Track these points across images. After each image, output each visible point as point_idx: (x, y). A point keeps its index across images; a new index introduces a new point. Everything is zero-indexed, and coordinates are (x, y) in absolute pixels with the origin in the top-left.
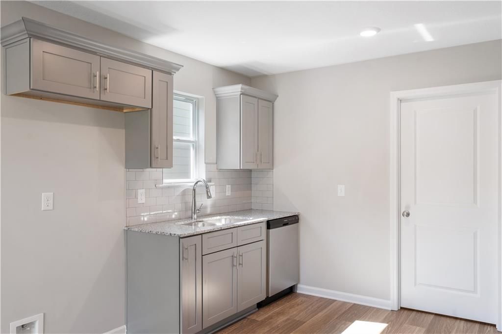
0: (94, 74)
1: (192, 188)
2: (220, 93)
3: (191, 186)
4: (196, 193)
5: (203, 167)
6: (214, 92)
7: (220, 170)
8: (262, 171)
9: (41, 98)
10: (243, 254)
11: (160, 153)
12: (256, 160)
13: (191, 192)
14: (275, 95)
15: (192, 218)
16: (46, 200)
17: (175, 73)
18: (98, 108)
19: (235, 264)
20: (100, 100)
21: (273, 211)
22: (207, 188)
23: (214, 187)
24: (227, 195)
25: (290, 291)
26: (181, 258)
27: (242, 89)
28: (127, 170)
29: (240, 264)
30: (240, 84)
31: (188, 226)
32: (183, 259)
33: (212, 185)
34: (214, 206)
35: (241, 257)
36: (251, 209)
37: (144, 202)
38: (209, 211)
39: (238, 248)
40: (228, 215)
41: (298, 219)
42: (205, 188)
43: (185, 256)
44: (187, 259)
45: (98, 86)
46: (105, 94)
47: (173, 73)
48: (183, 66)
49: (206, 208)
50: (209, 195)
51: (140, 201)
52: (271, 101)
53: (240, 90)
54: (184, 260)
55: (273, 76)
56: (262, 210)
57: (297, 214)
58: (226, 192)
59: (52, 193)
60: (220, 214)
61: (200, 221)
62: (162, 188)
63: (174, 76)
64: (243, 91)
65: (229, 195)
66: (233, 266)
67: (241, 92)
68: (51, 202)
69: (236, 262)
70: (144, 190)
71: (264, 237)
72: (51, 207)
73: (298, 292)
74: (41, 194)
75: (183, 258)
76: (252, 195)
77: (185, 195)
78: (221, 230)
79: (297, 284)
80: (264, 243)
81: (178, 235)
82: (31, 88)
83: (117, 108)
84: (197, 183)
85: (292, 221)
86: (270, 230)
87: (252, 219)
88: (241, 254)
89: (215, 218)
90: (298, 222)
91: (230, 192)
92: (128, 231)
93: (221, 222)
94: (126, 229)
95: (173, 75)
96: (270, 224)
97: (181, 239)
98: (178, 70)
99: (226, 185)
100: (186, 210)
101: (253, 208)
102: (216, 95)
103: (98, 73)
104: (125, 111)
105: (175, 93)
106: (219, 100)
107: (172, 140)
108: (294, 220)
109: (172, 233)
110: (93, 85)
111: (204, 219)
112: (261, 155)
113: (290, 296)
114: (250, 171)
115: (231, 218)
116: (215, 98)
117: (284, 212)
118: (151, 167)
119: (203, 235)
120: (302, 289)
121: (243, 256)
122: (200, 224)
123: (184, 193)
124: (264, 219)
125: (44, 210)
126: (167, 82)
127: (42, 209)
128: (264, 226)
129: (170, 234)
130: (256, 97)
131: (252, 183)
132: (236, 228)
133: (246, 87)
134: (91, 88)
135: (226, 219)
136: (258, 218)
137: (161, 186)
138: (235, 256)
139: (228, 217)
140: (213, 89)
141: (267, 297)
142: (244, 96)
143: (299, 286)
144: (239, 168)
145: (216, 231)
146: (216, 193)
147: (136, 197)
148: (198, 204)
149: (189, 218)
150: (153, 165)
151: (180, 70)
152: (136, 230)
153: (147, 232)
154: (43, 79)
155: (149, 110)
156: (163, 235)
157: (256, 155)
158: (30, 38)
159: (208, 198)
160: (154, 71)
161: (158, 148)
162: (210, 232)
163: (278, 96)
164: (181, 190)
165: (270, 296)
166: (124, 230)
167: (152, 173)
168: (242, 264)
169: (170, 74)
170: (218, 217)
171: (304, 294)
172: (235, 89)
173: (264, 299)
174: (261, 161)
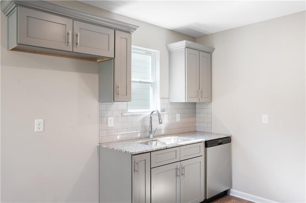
0: (68, 33)
1: (150, 116)
2: (172, 48)
3: (149, 115)
4: (152, 119)
5: (158, 101)
6: (167, 47)
7: (172, 103)
8: (203, 103)
9: (35, 52)
10: (185, 167)
11: (121, 90)
12: (198, 96)
13: (149, 119)
14: (213, 48)
15: (149, 137)
16: (38, 124)
17: (133, 32)
18: (78, 59)
19: (178, 174)
20: (73, 52)
21: (211, 133)
22: (159, 116)
23: (167, 115)
24: (177, 121)
25: (225, 194)
26: (133, 170)
27: (186, 43)
28: (100, 103)
29: (182, 174)
30: (185, 40)
31: (142, 145)
32: (134, 172)
33: (166, 114)
34: (167, 129)
35: (183, 169)
36: (196, 131)
37: (113, 126)
38: (163, 132)
39: (181, 162)
40: (177, 136)
41: (231, 140)
42: (158, 116)
43: (136, 169)
44: (137, 171)
45: (70, 41)
46: (76, 47)
47: (131, 32)
48: (139, 27)
49: (160, 130)
50: (161, 121)
51: (109, 125)
52: (210, 53)
53: (185, 45)
54: (136, 172)
55: (212, 34)
56: (204, 132)
57: (229, 136)
58: (176, 119)
59: (43, 120)
60: (171, 135)
61: (155, 140)
62: (127, 116)
63: (132, 35)
64: (187, 45)
65: (179, 121)
66: (177, 176)
67: (185, 46)
68: (42, 126)
69: (179, 173)
70: (113, 117)
71: (202, 153)
72: (42, 130)
73: (230, 194)
74: (35, 121)
75: (135, 170)
76: (197, 121)
77: (145, 121)
78: (167, 149)
79: (230, 189)
80: (203, 158)
81: (131, 153)
82: (18, 43)
83: (92, 59)
84: (152, 113)
85: (225, 141)
86: (208, 148)
87: (194, 140)
88: (183, 167)
89: (167, 138)
90: (230, 142)
91: (179, 119)
92: (99, 147)
93: (171, 141)
94: (99, 145)
95: (132, 33)
96: (207, 144)
97: (133, 156)
98: (135, 29)
99: (176, 114)
100: (146, 132)
101: (197, 130)
102: (168, 49)
103: (70, 33)
104: (98, 61)
105: (133, 48)
106: (170, 53)
107: (130, 81)
108: (227, 140)
109: (127, 151)
110: (68, 41)
111: (158, 139)
112: (202, 92)
113: (224, 198)
114: (195, 103)
115: (179, 138)
116: (168, 52)
117: (219, 134)
118: (114, 101)
119: (151, 152)
120: (234, 193)
121: (185, 168)
122: (154, 143)
123: (144, 120)
124: (203, 139)
125: (36, 132)
126: (127, 39)
127: (35, 131)
128: (203, 145)
129: (126, 151)
130: (197, 50)
131: (197, 112)
132: (179, 147)
133: (189, 42)
134: (66, 43)
135: (174, 138)
136: (199, 138)
137: (125, 114)
138: (179, 168)
139: (177, 137)
140: (166, 45)
141: (205, 200)
142: (187, 49)
143: (232, 190)
144: (185, 102)
145: (162, 149)
146: (168, 119)
147: (107, 123)
148: (154, 128)
149: (148, 137)
150: (115, 100)
151: (137, 29)
152: (105, 146)
153: (111, 148)
154: (27, 37)
155: (113, 59)
156: (121, 151)
157: (198, 92)
158: (17, 6)
159: (160, 124)
160: (116, 31)
161: (118, 87)
162: (157, 150)
163: (215, 49)
164: (142, 117)
165: (207, 199)
166: (98, 146)
167: (118, 106)
168: (184, 175)
169: (129, 32)
170: (169, 137)
171: (236, 197)
172: (182, 44)
173: (203, 200)
174: (202, 96)
